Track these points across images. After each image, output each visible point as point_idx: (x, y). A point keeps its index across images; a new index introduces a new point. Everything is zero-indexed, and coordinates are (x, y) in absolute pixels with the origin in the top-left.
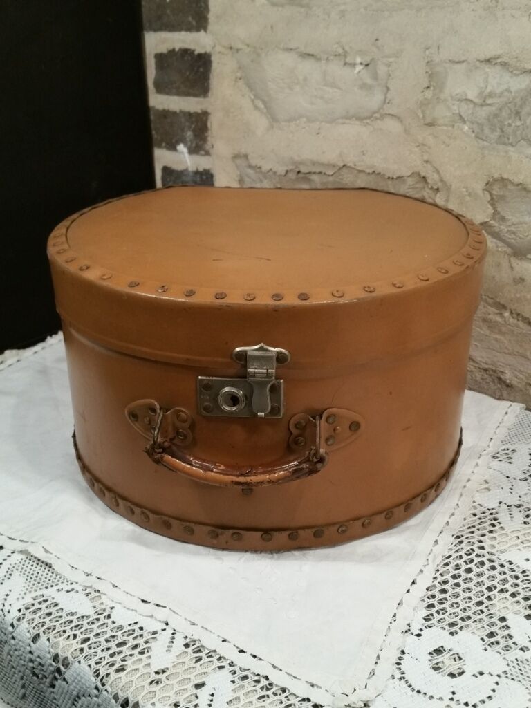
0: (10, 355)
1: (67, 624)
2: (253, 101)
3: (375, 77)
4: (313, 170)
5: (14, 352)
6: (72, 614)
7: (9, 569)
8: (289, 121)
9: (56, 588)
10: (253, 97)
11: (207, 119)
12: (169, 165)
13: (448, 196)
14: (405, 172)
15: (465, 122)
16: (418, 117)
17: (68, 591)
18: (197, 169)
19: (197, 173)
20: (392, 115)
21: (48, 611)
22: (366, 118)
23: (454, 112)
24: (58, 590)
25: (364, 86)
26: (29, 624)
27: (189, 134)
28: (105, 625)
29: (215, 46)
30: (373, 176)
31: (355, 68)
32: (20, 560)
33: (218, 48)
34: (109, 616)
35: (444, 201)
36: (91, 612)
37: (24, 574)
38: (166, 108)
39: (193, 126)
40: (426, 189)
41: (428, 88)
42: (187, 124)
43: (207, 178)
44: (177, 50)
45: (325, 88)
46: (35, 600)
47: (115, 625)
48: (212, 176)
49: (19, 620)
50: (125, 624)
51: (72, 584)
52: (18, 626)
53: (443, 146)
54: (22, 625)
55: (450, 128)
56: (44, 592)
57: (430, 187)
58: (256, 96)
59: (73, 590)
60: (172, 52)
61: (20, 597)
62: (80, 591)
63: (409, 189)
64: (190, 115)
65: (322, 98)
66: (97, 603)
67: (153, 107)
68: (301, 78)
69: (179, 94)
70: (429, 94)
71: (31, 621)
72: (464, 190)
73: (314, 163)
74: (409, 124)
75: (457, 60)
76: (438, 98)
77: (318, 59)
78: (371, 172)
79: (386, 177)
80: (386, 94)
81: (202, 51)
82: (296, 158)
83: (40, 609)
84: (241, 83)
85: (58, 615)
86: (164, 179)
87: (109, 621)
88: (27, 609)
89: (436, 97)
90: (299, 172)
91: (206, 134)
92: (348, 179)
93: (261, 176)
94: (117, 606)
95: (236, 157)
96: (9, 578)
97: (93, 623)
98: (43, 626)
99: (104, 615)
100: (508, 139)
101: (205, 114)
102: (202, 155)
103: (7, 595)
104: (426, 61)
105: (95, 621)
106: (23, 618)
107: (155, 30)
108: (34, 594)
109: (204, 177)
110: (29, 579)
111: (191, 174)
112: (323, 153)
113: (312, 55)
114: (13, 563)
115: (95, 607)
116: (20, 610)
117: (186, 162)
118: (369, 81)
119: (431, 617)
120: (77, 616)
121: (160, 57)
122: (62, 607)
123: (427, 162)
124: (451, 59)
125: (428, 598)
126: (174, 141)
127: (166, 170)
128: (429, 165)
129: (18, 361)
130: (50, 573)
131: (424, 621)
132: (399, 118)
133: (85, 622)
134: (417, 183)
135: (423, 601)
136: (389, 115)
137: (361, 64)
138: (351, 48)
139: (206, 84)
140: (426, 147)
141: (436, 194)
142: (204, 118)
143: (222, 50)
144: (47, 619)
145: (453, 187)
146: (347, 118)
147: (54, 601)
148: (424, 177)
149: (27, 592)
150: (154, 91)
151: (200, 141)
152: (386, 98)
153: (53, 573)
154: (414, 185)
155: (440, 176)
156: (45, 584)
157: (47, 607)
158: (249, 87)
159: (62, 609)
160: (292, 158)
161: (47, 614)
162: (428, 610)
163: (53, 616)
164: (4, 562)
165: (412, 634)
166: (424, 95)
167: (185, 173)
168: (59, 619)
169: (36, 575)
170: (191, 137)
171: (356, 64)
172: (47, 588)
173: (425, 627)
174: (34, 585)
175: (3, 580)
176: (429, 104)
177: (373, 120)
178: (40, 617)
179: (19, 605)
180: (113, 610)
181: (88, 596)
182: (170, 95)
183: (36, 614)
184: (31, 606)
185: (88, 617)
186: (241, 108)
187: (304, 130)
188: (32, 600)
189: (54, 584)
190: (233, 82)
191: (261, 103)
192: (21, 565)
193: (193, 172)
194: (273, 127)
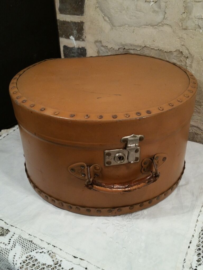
0: (4, 132)
2: (103, 17)
3: (160, 7)
4: (131, 48)
5: (5, 130)
6: (44, 265)
7: (14, 242)
8: (120, 26)
9: (35, 251)
10: (103, 15)
13: (193, 60)
14: (173, 49)
15: (201, 28)
16: (179, 25)
17: (40, 253)
19: (79, 48)
20: (167, 24)
21: (33, 263)
22: (155, 25)
23: (196, 24)
24: (37, 253)
25: (154, 11)
27: (75, 32)
30: (158, 51)
32: (18, 237)
34: (60, 265)
35: (191, 62)
36: (52, 263)
37: (21, 244)
38: (65, 20)
39: (77, 28)
40: (182, 57)
41: (184, 13)
42: (74, 27)
43: (83, 51)
45: (136, 12)
46: (27, 258)
48: (86, 50)
49: (21, 268)
50: (68, 269)
51: (42, 249)
53: (191, 39)
55: (194, 31)
56: (31, 253)
57: (184, 56)
58: (105, 15)
59: (43, 252)
61: (20, 257)
62: (46, 253)
63: (174, 57)
64: (75, 23)
65: (135, 16)
66: (54, 259)
67: (59, 20)
68: (125, 7)
69: (70, 14)
70: (184, 16)
71: (26, 269)
72: (200, 58)
73: (131, 45)
74: (175, 28)
76: (188, 18)
78: (157, 49)
79: (164, 52)
80: (164, 15)
82: (123, 43)
83: (30, 262)
84: (98, 9)
85: (38, 265)
86: (64, 51)
87: (60, 268)
88: (24, 262)
89: (188, 17)
90: (124, 49)
91: (83, 32)
92: (147, 52)
93: (107, 50)
94: (63, 260)
95: (96, 42)
96: (14, 247)
99: (58, 265)
101: (82, 23)
102: (81, 41)
103: (15, 256)
104: (184, 1)
105: (54, 268)
106: (23, 267)
108: (26, 255)
109: (82, 51)
110: (23, 247)
112: (136, 41)
114: (15, 239)
115: (53, 261)
116: (21, 263)
117: (74, 44)
118: (157, 9)
119: (200, 260)
120: (46, 266)
122: (39, 261)
123: (183, 45)
125: (197, 250)
126: (68, 34)
127: (65, 47)
128: (184, 47)
129: (7, 135)
130: (32, 243)
131: (197, 262)
132: (170, 26)
133: (50, 269)
134: (178, 54)
135: (196, 252)
136: (166, 24)
137: (153, 1)
139: (82, 10)
140: (183, 39)
141: (187, 59)
142: (82, 25)
144: (33, 268)
145: (195, 56)
146: (146, 25)
147: (36, 258)
148: (181, 52)
149: (23, 254)
150: (59, 12)
151: (80, 35)
152: (164, 17)
153: (33, 243)
154: (176, 55)
155: (189, 51)
156: (31, 249)
157: (32, 261)
158: (102, 11)
159: (39, 262)
160: (121, 43)
161: (33, 265)
162: (198, 257)
163: (36, 266)
164: (11, 239)
165: (193, 269)
166: (182, 16)
167: (74, 48)
168: (38, 267)
169: (26, 245)
170: (76, 33)
171: (150, 2)
172: (31, 251)
173: (198, 265)
174: (26, 250)
175: (12, 248)
176: (184, 20)
177: (158, 26)
178: (30, 267)
179: (20, 261)
180: (61, 262)
181: (50, 255)
182: (66, 15)
183: (28, 265)
184: (26, 261)
185: (51, 266)
186: (98, 20)
187: (127, 30)
188: (26, 258)
189: (34, 249)
190: (95, 9)
191: (107, 18)
192: (19, 240)
193: (77, 48)
194: (113, 29)
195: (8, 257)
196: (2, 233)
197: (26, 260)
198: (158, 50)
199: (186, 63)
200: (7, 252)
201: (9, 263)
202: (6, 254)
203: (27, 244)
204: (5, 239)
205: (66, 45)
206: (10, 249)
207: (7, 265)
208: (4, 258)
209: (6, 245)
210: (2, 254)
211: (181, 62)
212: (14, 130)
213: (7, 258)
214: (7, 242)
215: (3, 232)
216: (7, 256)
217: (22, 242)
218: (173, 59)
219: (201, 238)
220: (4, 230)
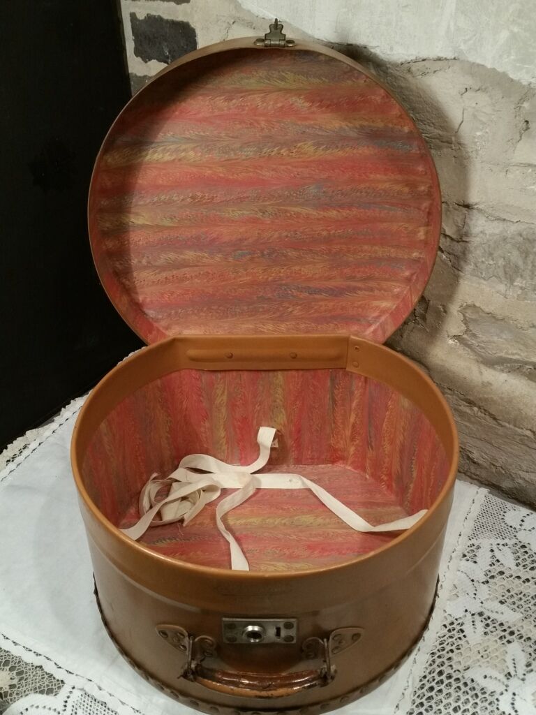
0: (32, 435)
5: (34, 431)
7: (73, 707)
13: (427, 309)
15: (443, 252)
32: (80, 697)
72: (441, 307)
100: (481, 273)
114: (75, 700)
129: (41, 444)
130: (106, 709)
153: (109, 709)
164: (68, 700)
192: (82, 702)
196: (50, 687)
203: (97, 710)
204: (56, 701)
212: (53, 432)
214: (60, 708)
215: (52, 685)
217: (89, 707)
219: (417, 695)
220: (53, 680)
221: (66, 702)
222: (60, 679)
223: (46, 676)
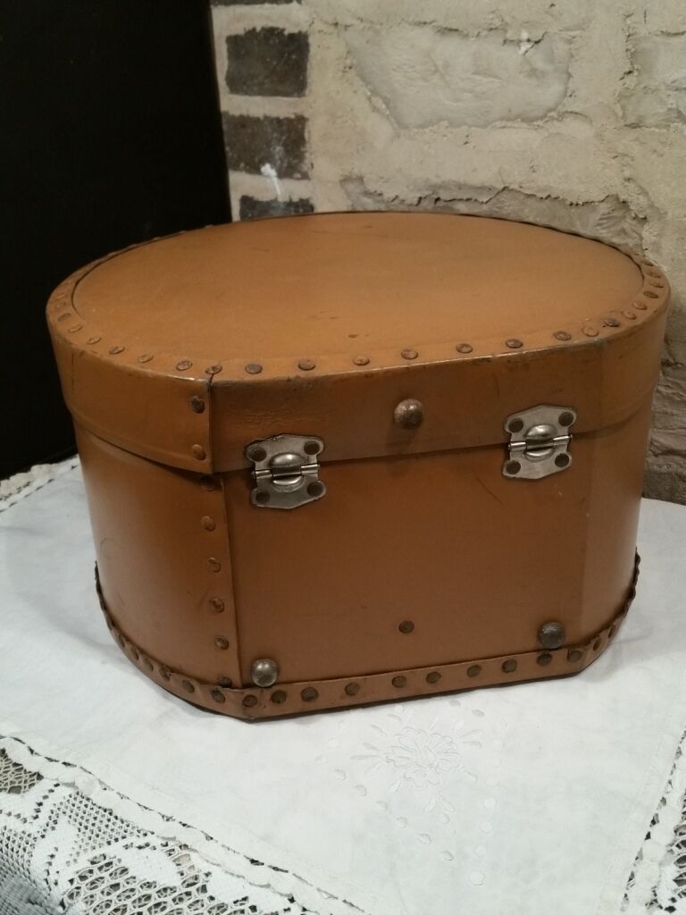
1: (143, 902)
2: (369, 99)
3: (551, 59)
4: (459, 197)
5: (45, 467)
6: (149, 885)
7: (52, 812)
8: (422, 126)
9: (122, 842)
10: (369, 94)
11: (303, 129)
12: (250, 193)
13: (663, 229)
14: (596, 195)
16: (616, 114)
17: (140, 848)
18: (291, 200)
19: (290, 204)
20: (576, 113)
21: (114, 882)
22: (537, 119)
23: (669, 106)
24: (126, 847)
25: (533, 73)
26: (87, 903)
27: (278, 150)
28: (200, 903)
29: (313, 23)
30: (547, 201)
31: (520, 47)
32: (68, 798)
33: (318, 26)
34: (204, 889)
35: (656, 236)
36: (176, 881)
37: (76, 820)
38: (244, 112)
39: (284, 138)
40: (628, 219)
41: (630, 72)
42: (275, 135)
43: (305, 211)
44: (258, 29)
45: (477, 77)
46: (93, 863)
47: (214, 903)
48: (312, 208)
49: (71, 896)
50: (229, 901)
51: (145, 835)
52: (71, 905)
53: (655, 156)
54: (77, 905)
55: (665, 130)
56: (106, 850)
57: (633, 215)
58: (374, 92)
59: (147, 845)
60: (252, 33)
61: (71, 859)
62: (159, 847)
63: (601, 219)
64: (278, 121)
65: (470, 91)
66: (184, 868)
67: (226, 113)
68: (440, 63)
69: (262, 92)
70: (631, 81)
71: (90, 899)
73: (460, 187)
74: (602, 125)
75: (674, 32)
76: (645, 87)
77: (466, 36)
78: (544, 197)
79: (568, 203)
81: (295, 31)
82: (435, 180)
83: (102, 878)
84: (351, 74)
85: (129, 887)
86: (243, 214)
87: (204, 897)
88: (83, 878)
89: (642, 86)
90: (438, 199)
91: (302, 149)
92: (509, 207)
93: (382, 206)
94: (216, 871)
95: (346, 180)
96: (53, 828)
97: (181, 900)
98: (108, 906)
99: (197, 886)
101: (301, 120)
102: (298, 179)
103: (52, 856)
104: (627, 34)
105: (184, 896)
106: (78, 893)
107: (227, 4)
108: (91, 855)
109: (301, 210)
110: (83, 830)
111: (282, 206)
112: (475, 170)
113: (457, 30)
114: (57, 802)
115: (182, 874)
116: (71, 881)
117: (275, 190)
118: (542, 65)
120: (157, 889)
121: (234, 41)
122: (134, 875)
123: (629, 180)
124: (664, 30)
125: (678, 846)
126: (257, 160)
127: (246, 201)
128: (631, 185)
129: (50, 481)
130: (112, 818)
131: (675, 885)
132: (587, 117)
133: (169, 899)
134: (614, 210)
135: (671, 851)
136: (571, 112)
137: (529, 40)
138: (513, 17)
139: (301, 78)
140: (626, 159)
141: (643, 226)
142: (300, 126)
143: (324, 27)
144: (113, 896)
145: (670, 214)
146: (509, 119)
147: (122, 864)
148: (624, 202)
149: (81, 851)
150: (227, 89)
151: (294, 159)
152: (566, 89)
153: (116, 818)
154: (609, 213)
155: (649, 199)
156: (106, 837)
157: (111, 875)
158: (363, 79)
159: (134, 878)
160: (428, 180)
161: (112, 886)
162: (681, 867)
163: (121, 890)
164: (45, 802)
165: (661, 907)
166: (624, 84)
167: (274, 205)
168: (131, 894)
169: (92, 821)
170: (281, 154)
171: (520, 41)
172: (109, 843)
173: (679, 895)
174: (90, 838)
175: (44, 830)
176: (632, 95)
177: (547, 121)
178: (103, 892)
179: (71, 872)
180: (209, 878)
181: (170, 855)
182: (250, 95)
183: (96, 887)
184: (88, 875)
185: (173, 890)
186: (352, 110)
187: (445, 138)
188: (89, 865)
189: (120, 837)
190: (340, 74)
191: (381, 102)
192: (70, 805)
193: (285, 203)
194: (399, 137)
195: (32, 859)
196: (16, 785)
197: (91, 871)
198: (546, 198)
199: (641, 238)
200: (27, 843)
201: (34, 882)
202: (25, 850)
203: (95, 818)
204: (23, 803)
205: (250, 195)
206: (38, 836)
207: (27, 889)
208: (16, 864)
209: (25, 821)
210: (12, 850)
211: (623, 236)
212: (73, 467)
213: (26, 866)
214: (28, 813)
215: (20, 782)
216: (26, 857)
217: (81, 814)
218: (598, 228)
220: (23, 775)
221: (40, 804)
222: (34, 771)
223: (12, 769)
